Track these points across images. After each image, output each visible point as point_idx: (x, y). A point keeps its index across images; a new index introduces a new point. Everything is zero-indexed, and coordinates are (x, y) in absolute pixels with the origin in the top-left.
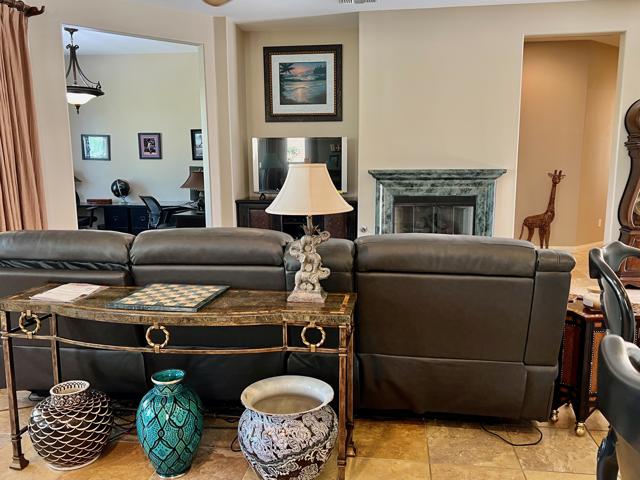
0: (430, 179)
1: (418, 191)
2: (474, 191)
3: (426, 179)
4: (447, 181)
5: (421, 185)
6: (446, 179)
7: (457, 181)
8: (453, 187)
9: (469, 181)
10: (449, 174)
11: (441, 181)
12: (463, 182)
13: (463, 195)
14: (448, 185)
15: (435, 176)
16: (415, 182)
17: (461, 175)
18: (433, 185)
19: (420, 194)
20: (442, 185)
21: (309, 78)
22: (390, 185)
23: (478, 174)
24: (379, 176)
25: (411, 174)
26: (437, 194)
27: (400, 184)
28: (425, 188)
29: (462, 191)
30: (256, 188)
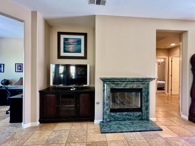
0: (125, 82)
1: (120, 86)
2: (141, 86)
3: (124, 82)
4: (132, 83)
5: (122, 84)
6: (131, 82)
7: (136, 83)
8: (134, 85)
9: (140, 83)
10: (133, 80)
11: (130, 83)
12: (138, 83)
13: (138, 88)
14: (132, 84)
15: (128, 80)
16: (118, 83)
17: (137, 80)
18: (126, 84)
19: (121, 87)
20: (130, 84)
21: (75, 44)
22: (109, 84)
23: (144, 80)
24: (105, 80)
25: (118, 80)
26: (128, 88)
27: (113, 84)
28: (123, 85)
29: (137, 86)
30: (51, 84)
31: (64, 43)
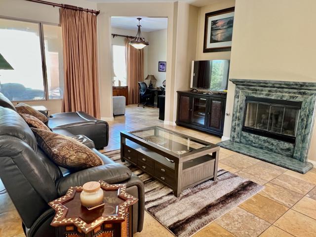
0: (267, 87)
1: (260, 94)
2: (299, 98)
3: (265, 87)
4: (279, 89)
5: (262, 91)
6: (278, 88)
7: (286, 90)
8: (284, 94)
9: (295, 91)
10: (280, 84)
11: (275, 89)
12: (291, 90)
13: (292, 100)
14: (280, 91)
15: (271, 85)
16: (258, 88)
17: (289, 86)
18: (270, 91)
19: (261, 96)
20: (276, 91)
21: (224, 27)
22: (243, 89)
23: (302, 86)
24: (237, 82)
25: (254, 83)
26: (273, 98)
27: (249, 89)
28: (264, 93)
29: (291, 97)
30: (191, 87)
31: (212, 28)
